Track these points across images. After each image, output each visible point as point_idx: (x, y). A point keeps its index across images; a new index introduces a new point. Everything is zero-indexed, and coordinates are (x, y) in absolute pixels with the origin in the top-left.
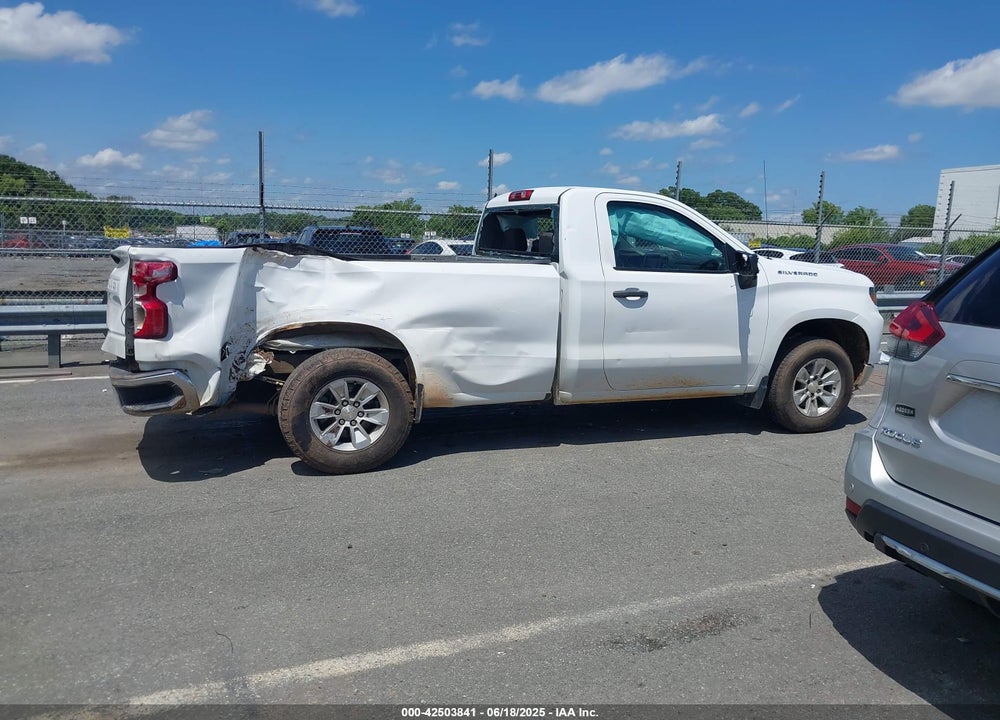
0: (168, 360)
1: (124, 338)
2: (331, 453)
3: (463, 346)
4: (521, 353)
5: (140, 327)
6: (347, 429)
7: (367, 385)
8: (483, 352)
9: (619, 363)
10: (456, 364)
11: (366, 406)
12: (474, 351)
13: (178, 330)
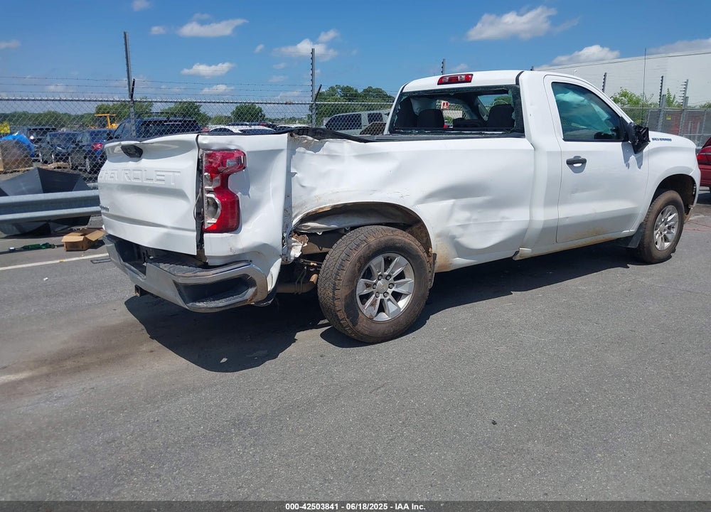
0: (242, 252)
1: (195, 233)
2: (373, 325)
3: (462, 216)
4: (503, 218)
5: (214, 221)
6: (382, 301)
7: (398, 259)
8: (476, 220)
9: (567, 220)
10: (456, 232)
11: (397, 278)
12: (469, 219)
13: (246, 222)
